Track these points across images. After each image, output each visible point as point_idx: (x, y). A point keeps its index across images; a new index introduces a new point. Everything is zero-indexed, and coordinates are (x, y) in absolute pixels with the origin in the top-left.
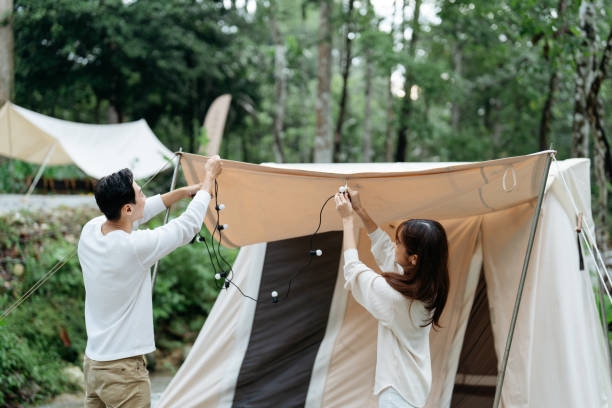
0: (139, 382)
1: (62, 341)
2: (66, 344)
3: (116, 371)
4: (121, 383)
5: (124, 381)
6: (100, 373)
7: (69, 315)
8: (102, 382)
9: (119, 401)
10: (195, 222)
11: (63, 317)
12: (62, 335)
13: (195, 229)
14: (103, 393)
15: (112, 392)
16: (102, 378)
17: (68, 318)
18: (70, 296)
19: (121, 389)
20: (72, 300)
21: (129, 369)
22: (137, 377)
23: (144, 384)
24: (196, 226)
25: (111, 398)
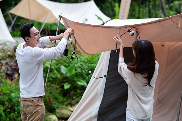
0: (39, 105)
1: (48, 103)
2: (50, 105)
3: (30, 101)
4: (32, 106)
5: (33, 105)
6: (24, 102)
7: (51, 91)
8: (25, 106)
9: (31, 113)
10: (61, 50)
11: (48, 92)
12: (48, 100)
13: (60, 53)
14: (25, 110)
15: (29, 109)
16: (25, 104)
17: (51, 93)
18: (52, 83)
19: (32, 108)
20: (53, 85)
21: (35, 100)
22: (38, 103)
23: (41, 106)
24: (61, 52)
25: (29, 111)
